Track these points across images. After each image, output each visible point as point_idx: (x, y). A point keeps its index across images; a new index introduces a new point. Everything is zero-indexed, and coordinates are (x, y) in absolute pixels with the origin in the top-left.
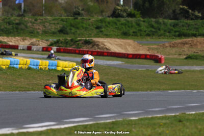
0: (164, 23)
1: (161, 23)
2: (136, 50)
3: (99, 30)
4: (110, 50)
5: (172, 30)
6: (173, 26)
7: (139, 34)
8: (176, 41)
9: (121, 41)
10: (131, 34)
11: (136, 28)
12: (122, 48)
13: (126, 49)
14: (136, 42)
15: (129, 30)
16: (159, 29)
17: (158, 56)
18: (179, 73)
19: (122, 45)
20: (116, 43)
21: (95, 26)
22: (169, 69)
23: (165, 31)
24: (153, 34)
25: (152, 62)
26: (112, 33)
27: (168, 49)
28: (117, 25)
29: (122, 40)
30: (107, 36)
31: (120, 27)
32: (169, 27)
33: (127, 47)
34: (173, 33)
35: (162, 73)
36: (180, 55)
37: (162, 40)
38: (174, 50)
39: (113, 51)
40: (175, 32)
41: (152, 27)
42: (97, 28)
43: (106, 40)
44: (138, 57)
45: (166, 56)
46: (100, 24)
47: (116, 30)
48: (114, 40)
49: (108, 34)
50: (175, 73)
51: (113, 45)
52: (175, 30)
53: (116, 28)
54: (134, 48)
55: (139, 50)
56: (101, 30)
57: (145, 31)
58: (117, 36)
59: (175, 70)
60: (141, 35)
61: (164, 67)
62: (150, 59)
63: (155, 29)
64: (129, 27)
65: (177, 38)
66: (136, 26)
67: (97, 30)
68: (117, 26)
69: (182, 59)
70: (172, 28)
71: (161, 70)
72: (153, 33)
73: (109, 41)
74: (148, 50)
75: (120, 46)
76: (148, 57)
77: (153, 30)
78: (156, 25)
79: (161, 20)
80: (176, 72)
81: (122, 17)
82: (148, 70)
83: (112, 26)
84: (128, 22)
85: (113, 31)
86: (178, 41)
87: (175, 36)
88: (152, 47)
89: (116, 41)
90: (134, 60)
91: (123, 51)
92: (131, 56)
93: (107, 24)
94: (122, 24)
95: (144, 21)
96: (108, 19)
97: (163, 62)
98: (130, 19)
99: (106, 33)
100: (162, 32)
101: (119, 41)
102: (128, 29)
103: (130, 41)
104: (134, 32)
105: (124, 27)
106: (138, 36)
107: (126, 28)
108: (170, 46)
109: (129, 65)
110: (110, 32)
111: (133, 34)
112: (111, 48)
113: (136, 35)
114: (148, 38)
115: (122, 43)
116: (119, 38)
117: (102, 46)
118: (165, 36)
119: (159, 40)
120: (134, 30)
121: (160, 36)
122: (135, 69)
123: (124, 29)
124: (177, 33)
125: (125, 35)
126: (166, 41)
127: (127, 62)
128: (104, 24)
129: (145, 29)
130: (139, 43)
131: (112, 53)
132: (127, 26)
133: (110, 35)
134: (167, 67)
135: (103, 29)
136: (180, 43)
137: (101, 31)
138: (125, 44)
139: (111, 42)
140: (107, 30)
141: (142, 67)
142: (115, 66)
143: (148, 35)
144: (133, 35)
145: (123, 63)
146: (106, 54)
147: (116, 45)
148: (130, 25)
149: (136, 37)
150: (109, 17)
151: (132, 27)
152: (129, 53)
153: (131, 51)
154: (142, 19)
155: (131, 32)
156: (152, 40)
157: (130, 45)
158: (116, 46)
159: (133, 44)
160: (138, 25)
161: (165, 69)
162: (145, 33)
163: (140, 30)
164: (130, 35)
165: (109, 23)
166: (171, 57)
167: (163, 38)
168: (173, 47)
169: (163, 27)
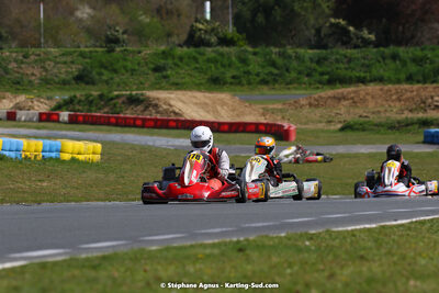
0: (298, 58)
1: (290, 57)
2: (238, 115)
3: (162, 73)
4: (181, 115)
5: (315, 70)
6: (318, 62)
7: (244, 81)
8: (323, 94)
9: (205, 97)
10: (229, 80)
11: (238, 69)
12: (208, 112)
13: (216, 112)
14: (237, 98)
15: (223, 73)
16: (288, 70)
17: (283, 127)
18: (324, 160)
19: (206, 104)
20: (195, 100)
21: (152, 66)
22: (304, 152)
23: (300, 73)
24: (275, 81)
26: (187, 79)
27: (307, 110)
28: (198, 63)
29: (207, 94)
30: (178, 86)
31: (205, 67)
32: (309, 64)
33: (219, 108)
34: (317, 77)
35: (290, 162)
36: (330, 122)
37: (294, 92)
38: (318, 112)
39: (188, 118)
40: (322, 74)
41: (273, 64)
42: (157, 69)
43: (172, 96)
44: (241, 129)
45: (299, 126)
46: (162, 61)
47: (197, 74)
48: (190, 93)
49: (179, 81)
50: (316, 161)
51: (185, 103)
52: (321, 70)
53: (196, 68)
54: (233, 111)
55: (243, 114)
56: (164, 73)
57: (258, 75)
58: (198, 87)
59: (318, 154)
60: (249, 83)
61: (294, 148)
62: (266, 132)
63: (277, 68)
64: (223, 66)
65: (325, 87)
66: (239, 65)
67: (157, 74)
68: (197, 65)
69: (334, 132)
70: (314, 65)
71: (287, 156)
72: (274, 78)
73: (180, 96)
74: (263, 115)
75: (204, 106)
76: (263, 128)
77: (275, 71)
78: (280, 61)
79: (290, 51)
80: (319, 158)
81: (209, 44)
83: (188, 64)
84: (222, 55)
85: (190, 75)
86: (328, 92)
87: (320, 83)
88: (271, 107)
89: (195, 97)
90: (232, 136)
91: (209, 117)
92: (226, 127)
93: (176, 61)
94: (209, 60)
95: (255, 54)
96: (179, 51)
97: (293, 138)
98: (225, 49)
99: (176, 81)
100: (294, 75)
101: (201, 96)
102: (222, 70)
103: (224, 96)
104: (233, 77)
105: (212, 65)
106: (243, 85)
107: (217, 68)
108: (310, 105)
110: (183, 78)
111: (233, 81)
112: (184, 111)
113: (240, 84)
114: (265, 89)
115: (207, 101)
116: (199, 90)
117: (165, 107)
118: (300, 84)
119: (288, 92)
120: (235, 73)
121: (290, 83)
123: (214, 71)
124: (326, 77)
125: (216, 83)
126: (302, 95)
128: (170, 61)
129: (257, 69)
130: (244, 100)
131: (186, 121)
132: (219, 65)
133: (183, 84)
134: (299, 148)
135: (169, 72)
136: (330, 98)
137: (165, 77)
138: (214, 103)
139: (184, 98)
140: (177, 73)
141: (249, 150)
143: (264, 82)
144: (231, 84)
146: (174, 124)
147: (196, 104)
148: (226, 62)
149: (238, 88)
150: (180, 46)
151: (230, 66)
152: (222, 120)
153: (226, 116)
154: (250, 49)
155: (229, 74)
156: (273, 92)
157: (223, 104)
158: (195, 108)
159: (230, 103)
160: (244, 61)
161: (296, 152)
162: (258, 79)
163: (248, 73)
164: (225, 83)
165: (181, 59)
166: (311, 126)
167: (295, 88)
168: (317, 106)
169: (294, 64)
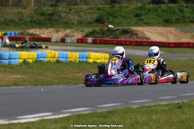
2: (179, 39)
3: (139, 18)
4: (149, 39)
7: (182, 21)
9: (162, 30)
10: (174, 21)
11: (178, 15)
12: (163, 37)
13: (167, 37)
14: (178, 30)
15: (171, 17)
19: (162, 33)
20: (156, 31)
21: (134, 14)
26: (153, 21)
28: (158, 12)
29: (163, 28)
30: (148, 24)
31: (161, 14)
33: (169, 35)
39: (153, 40)
42: (137, 16)
43: (145, 29)
44: (180, 45)
46: (139, 12)
47: (158, 18)
48: (154, 28)
49: (149, 21)
51: (152, 33)
53: (157, 15)
54: (176, 36)
55: (181, 38)
56: (141, 18)
57: (189, 18)
58: (158, 24)
60: (184, 22)
62: (193, 47)
64: (171, 13)
66: (179, 13)
67: (137, 18)
68: (158, 14)
73: (149, 29)
74: (192, 38)
75: (161, 34)
76: (191, 45)
81: (164, 3)
82: (191, 59)
83: (152, 13)
84: (170, 8)
85: (154, 19)
89: (156, 30)
90: (175, 49)
91: (164, 40)
92: (173, 45)
93: (147, 11)
94: (163, 11)
95: (187, 7)
96: (148, 6)
98: (172, 5)
99: (147, 21)
101: (160, 29)
102: (170, 15)
103: (172, 29)
104: (176, 19)
105: (165, 13)
106: (181, 23)
107: (168, 15)
109: (170, 54)
110: (150, 20)
111: (176, 21)
112: (151, 37)
113: (179, 23)
114: (193, 25)
115: (163, 31)
116: (159, 26)
117: (141, 35)
120: (177, 17)
122: (175, 59)
123: (166, 16)
125: (167, 22)
127: (167, 52)
128: (143, 12)
129: (189, 15)
130: (182, 31)
132: (169, 13)
133: (150, 23)
135: (143, 17)
137: (141, 20)
138: (167, 32)
139: (151, 30)
140: (147, 17)
141: (184, 57)
143: (192, 22)
144: (175, 23)
145: (164, 52)
146: (146, 44)
147: (157, 33)
148: (172, 12)
149: (179, 25)
150: (149, 3)
151: (174, 13)
152: (170, 41)
153: (172, 39)
154: (185, 5)
155: (174, 18)
157: (171, 33)
158: (156, 35)
159: (174, 32)
160: (181, 11)
162: (189, 20)
163: (184, 17)
164: (172, 22)
165: (149, 10)
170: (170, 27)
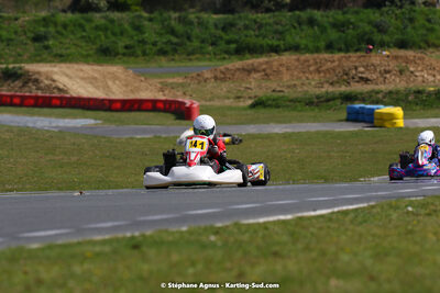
1: (192, 23)
2: (132, 91)
3: (42, 43)
4: (66, 92)
5: (221, 38)
6: (224, 29)
7: (139, 52)
8: (230, 66)
9: (93, 70)
10: (121, 50)
11: (132, 37)
12: (97, 88)
13: (107, 87)
14: (131, 71)
15: (115, 43)
16: (189, 38)
17: (184, 104)
18: (233, 142)
19: (95, 79)
20: (81, 74)
21: (32, 35)
23: (203, 41)
24: (175, 51)
25: (168, 119)
26: (73, 50)
27: (211, 84)
28: (84, 31)
29: (96, 67)
30: (62, 58)
31: (92, 36)
32: (213, 31)
33: (110, 83)
34: (223, 45)
36: (239, 97)
37: (196, 63)
38: (225, 87)
39: (75, 95)
40: (229, 42)
41: (173, 32)
42: (37, 39)
43: (55, 69)
44: (136, 107)
45: (203, 103)
46: (42, 29)
47: (84, 44)
48: (76, 66)
49: (64, 52)
51: (75, 79)
52: (227, 37)
53: (83, 37)
54: (126, 86)
55: (138, 89)
56: (46, 43)
57: (154, 44)
58: (86, 59)
59: (225, 135)
60: (144, 54)
62: (165, 110)
63: (177, 37)
64: (114, 34)
65: (233, 57)
66: (132, 32)
67: (37, 44)
68: (84, 34)
69: (244, 109)
70: (220, 33)
72: (175, 47)
73: (64, 69)
74: (162, 90)
75: (92, 80)
76: (161, 105)
77: (175, 40)
78: (179, 28)
79: (191, 16)
80: (227, 139)
81: (97, 9)
82: (160, 137)
83: (73, 33)
84: (112, 21)
85: (76, 45)
86: (236, 63)
87: (227, 52)
88: (171, 81)
89: (82, 70)
90: (124, 115)
91: (99, 94)
92: (119, 105)
93: (60, 28)
94: (97, 28)
95: (151, 20)
96: (63, 17)
98: (116, 15)
99: (59, 52)
100: (196, 43)
101: (88, 69)
102: (113, 39)
103: (116, 69)
104: (126, 47)
105: (101, 33)
106: (137, 56)
107: (106, 37)
108: (216, 78)
109: (113, 126)
110: (68, 48)
111: (126, 51)
112: (69, 86)
113: (133, 54)
114: (163, 61)
115: (96, 75)
116: (88, 64)
117: (47, 82)
118: (203, 54)
119: (189, 64)
120: (128, 42)
121: (192, 53)
122: (125, 137)
123: (104, 41)
124: (233, 46)
125: (106, 54)
126: (206, 67)
127: (106, 120)
128: (52, 29)
129: (154, 38)
130: (138, 74)
131: (72, 98)
132: (109, 34)
133: (68, 55)
135: (51, 43)
136: (239, 69)
137: (47, 48)
138: (104, 77)
139: (68, 72)
140: (61, 43)
141: (145, 131)
142: (75, 132)
143: (163, 52)
144: (124, 55)
145: (98, 122)
146: (58, 103)
147: (83, 79)
148: (117, 30)
149: (132, 59)
150: (64, 11)
151: (122, 34)
152: (113, 97)
153: (118, 93)
154: (145, 15)
155: (121, 44)
156: (172, 64)
157: (115, 78)
158: (82, 83)
159: (123, 77)
160: (138, 28)
162: (155, 49)
163: (143, 42)
164: (117, 54)
165: (65, 26)
166: (217, 103)
167: (197, 59)
168: (223, 80)
169: (196, 31)
170: (113, 64)
